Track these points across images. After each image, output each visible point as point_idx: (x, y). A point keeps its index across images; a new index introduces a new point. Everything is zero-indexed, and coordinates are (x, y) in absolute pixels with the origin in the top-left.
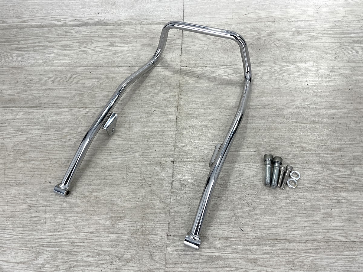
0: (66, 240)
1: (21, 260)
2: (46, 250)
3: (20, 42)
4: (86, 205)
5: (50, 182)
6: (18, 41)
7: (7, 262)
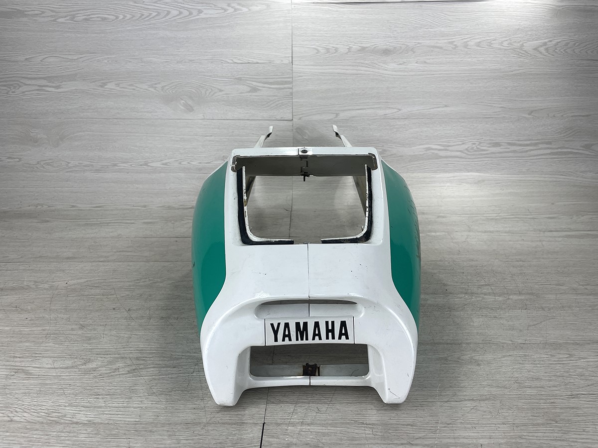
0: (131, 349)
1: (61, 366)
2: (101, 357)
3: (92, 220)
4: (163, 324)
5: (114, 309)
6: (89, 219)
7: (39, 368)
